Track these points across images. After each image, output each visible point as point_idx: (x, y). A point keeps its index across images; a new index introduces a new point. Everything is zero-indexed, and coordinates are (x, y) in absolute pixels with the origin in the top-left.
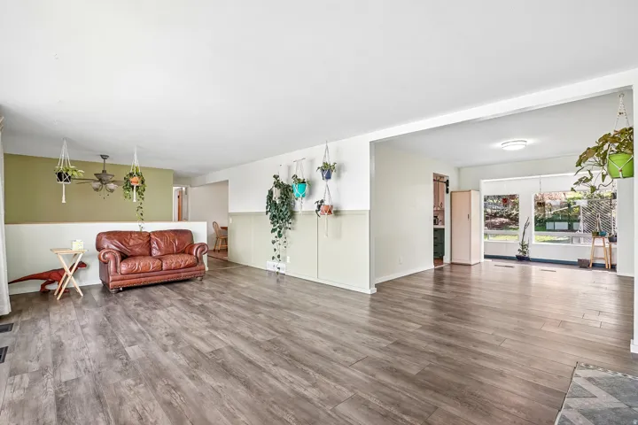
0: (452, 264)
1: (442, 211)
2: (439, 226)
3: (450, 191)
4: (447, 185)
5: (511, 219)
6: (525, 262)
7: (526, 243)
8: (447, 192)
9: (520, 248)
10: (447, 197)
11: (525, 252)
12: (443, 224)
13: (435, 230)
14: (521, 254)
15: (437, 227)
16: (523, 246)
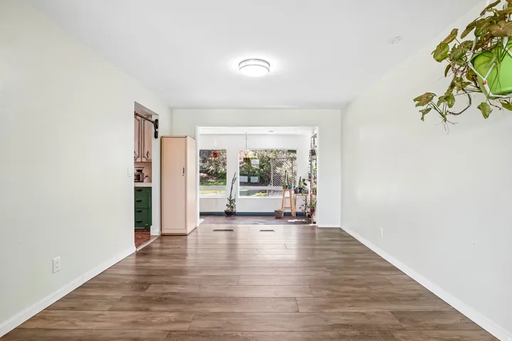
0: (163, 235)
1: (149, 163)
2: (144, 184)
3: (159, 135)
4: (156, 127)
5: (209, 174)
6: (232, 216)
7: (233, 198)
8: (156, 137)
9: (228, 202)
10: (156, 143)
11: (232, 207)
12: (150, 181)
13: (137, 190)
14: (229, 209)
15: (140, 185)
16: (231, 201)
